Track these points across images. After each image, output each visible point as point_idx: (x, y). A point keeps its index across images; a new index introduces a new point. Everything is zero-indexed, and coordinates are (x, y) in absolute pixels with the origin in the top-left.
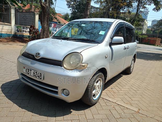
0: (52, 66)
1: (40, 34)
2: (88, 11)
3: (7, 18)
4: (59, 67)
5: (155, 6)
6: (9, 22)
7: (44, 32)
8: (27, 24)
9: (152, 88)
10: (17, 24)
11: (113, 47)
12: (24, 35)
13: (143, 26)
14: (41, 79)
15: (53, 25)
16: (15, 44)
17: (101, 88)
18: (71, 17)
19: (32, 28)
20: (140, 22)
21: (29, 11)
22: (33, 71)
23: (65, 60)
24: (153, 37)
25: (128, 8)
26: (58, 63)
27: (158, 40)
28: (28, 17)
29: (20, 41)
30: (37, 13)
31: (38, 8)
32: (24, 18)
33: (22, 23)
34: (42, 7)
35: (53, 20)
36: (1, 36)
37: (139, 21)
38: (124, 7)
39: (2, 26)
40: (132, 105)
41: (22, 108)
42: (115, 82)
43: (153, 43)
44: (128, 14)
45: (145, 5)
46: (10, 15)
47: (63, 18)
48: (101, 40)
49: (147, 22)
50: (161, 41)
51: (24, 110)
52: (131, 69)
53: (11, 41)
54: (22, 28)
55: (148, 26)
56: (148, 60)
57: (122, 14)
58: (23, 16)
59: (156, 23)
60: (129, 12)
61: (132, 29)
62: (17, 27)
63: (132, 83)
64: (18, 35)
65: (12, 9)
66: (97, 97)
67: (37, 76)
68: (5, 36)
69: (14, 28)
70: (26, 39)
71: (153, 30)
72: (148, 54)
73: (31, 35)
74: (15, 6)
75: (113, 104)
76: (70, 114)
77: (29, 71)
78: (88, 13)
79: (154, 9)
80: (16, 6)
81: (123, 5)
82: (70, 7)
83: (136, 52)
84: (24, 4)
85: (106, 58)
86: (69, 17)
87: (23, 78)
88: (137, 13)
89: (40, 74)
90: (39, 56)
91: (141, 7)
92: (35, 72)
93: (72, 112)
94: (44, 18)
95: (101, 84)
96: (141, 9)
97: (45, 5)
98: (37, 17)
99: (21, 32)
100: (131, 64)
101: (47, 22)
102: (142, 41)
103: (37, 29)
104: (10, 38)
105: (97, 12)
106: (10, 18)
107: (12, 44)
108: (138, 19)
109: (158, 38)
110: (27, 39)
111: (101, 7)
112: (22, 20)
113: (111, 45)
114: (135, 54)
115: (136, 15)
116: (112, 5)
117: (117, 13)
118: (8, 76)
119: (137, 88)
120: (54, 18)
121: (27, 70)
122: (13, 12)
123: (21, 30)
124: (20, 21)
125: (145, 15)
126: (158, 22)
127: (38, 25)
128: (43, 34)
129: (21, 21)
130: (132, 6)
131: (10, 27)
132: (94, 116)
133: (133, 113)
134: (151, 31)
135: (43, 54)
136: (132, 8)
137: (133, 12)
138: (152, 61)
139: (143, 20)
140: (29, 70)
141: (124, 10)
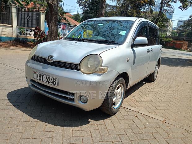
0: (68, 71)
1: (47, 36)
2: (103, 10)
3: (8, 19)
4: (76, 71)
5: (181, 4)
6: (10, 23)
7: (51, 35)
8: (31, 26)
9: (180, 97)
10: (20, 25)
11: (135, 49)
12: (27, 39)
13: (167, 27)
14: (55, 84)
15: (61, 26)
16: (18, 49)
17: (122, 96)
18: (82, 17)
19: (37, 30)
20: (164, 23)
21: (33, 10)
22: (45, 77)
23: (82, 63)
24: (180, 40)
25: (149, 6)
26: (74, 67)
27: (185, 44)
28: (32, 17)
29: (23, 46)
30: (43, 12)
31: (43, 7)
32: (27, 18)
33: (25, 24)
34: (50, 6)
35: (62, 21)
36: (1, 40)
37: (162, 21)
38: (145, 5)
39: (2, 27)
40: (157, 115)
41: (34, 117)
42: (137, 90)
43: (179, 48)
44: (150, 13)
45: (170, 2)
46: (11, 14)
47: (72, 18)
48: (122, 41)
49: (171, 23)
50: (188, 45)
51: (36, 120)
52: (155, 75)
53: (13, 45)
54: (25, 30)
55: (174, 27)
56: (173, 66)
57: (142, 13)
58: (27, 16)
59: (182, 24)
60: (151, 11)
61: (156, 30)
62: (20, 29)
63: (156, 91)
64: (21, 39)
65: (13, 8)
66: (118, 105)
67: (50, 82)
68: (6, 40)
69: (16, 30)
70: (30, 43)
71: (179, 32)
72: (173, 60)
73: (36, 38)
74: (16, 4)
75: (136, 113)
76: (88, 124)
77: (40, 77)
78: (104, 12)
79: (180, 7)
80: (18, 4)
81: (144, 2)
82: (81, 5)
83: (160, 57)
84: (27, 2)
85: (128, 61)
86: (79, 17)
87: (32, 85)
88: (160, 11)
89: (54, 79)
90: (52, 60)
91: (165, 5)
92: (48, 77)
93: (90, 122)
94: (51, 19)
95: (122, 91)
96: (165, 7)
97: (52, 3)
98: (43, 17)
99: (24, 35)
100: (155, 70)
101: (55, 22)
102: (166, 45)
103: (43, 31)
104: (12, 42)
105: (114, 11)
106: (11, 18)
107: (14, 49)
108: (161, 19)
109: (185, 41)
110: (32, 43)
111: (118, 5)
112: (25, 20)
113: (134, 47)
114: (160, 59)
115: (159, 14)
116: (131, 3)
117: (137, 12)
118: (14, 84)
119: (162, 96)
120: (63, 18)
121: (38, 76)
122: (14, 11)
123: (24, 33)
124: (22, 23)
125: (170, 14)
126: (184, 22)
127: (44, 26)
128: (51, 37)
129: (24, 22)
130: (155, 4)
131: (11, 28)
132: (115, 126)
133: (158, 123)
134: (177, 33)
135: (56, 56)
136: (154, 6)
137: (155, 11)
138: (178, 68)
139: (167, 20)
140: (40, 75)
141: (144, 9)
